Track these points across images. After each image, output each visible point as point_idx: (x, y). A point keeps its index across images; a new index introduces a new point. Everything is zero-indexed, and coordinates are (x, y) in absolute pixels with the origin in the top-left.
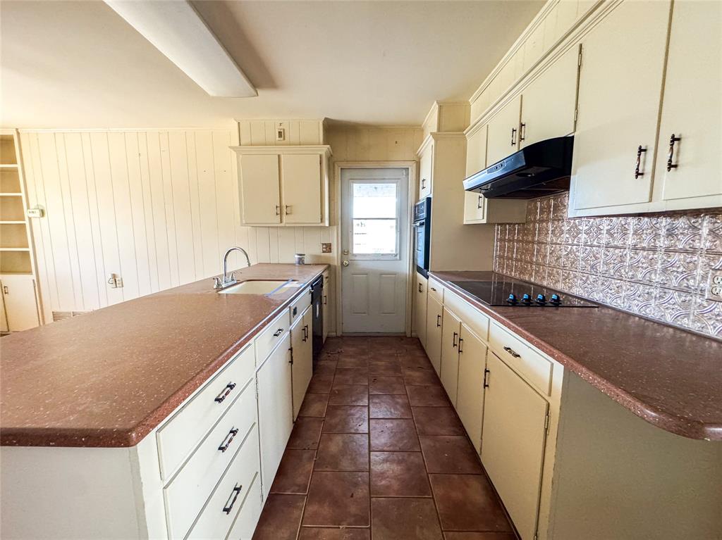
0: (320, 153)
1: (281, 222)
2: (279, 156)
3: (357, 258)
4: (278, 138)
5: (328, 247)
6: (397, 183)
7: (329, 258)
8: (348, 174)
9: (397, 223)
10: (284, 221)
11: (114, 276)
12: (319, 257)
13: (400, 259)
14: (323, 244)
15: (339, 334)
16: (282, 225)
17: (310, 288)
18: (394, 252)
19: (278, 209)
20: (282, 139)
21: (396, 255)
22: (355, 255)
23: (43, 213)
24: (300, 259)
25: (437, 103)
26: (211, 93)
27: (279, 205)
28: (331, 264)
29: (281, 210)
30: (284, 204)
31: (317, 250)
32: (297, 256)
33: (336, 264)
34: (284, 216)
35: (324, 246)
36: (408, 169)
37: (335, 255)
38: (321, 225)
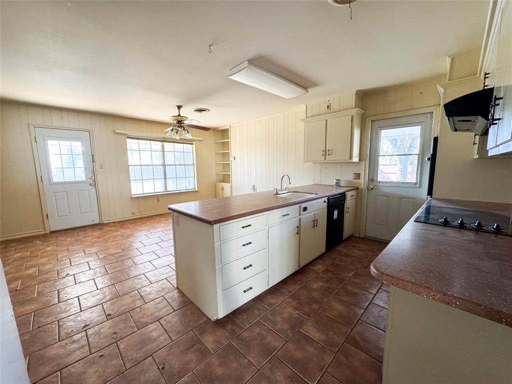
0: (352, 114)
1: (325, 160)
2: (326, 121)
3: (380, 184)
4: (326, 110)
5: (358, 176)
6: (421, 125)
7: (358, 183)
8: (377, 124)
9: (419, 158)
10: (327, 159)
11: (254, 186)
12: (351, 182)
13: (420, 187)
14: (354, 174)
15: (362, 236)
16: (326, 161)
17: (326, 199)
18: (415, 181)
19: (324, 152)
20: (329, 109)
21: (416, 184)
22: (379, 182)
23: (235, 158)
24: (337, 183)
25: (449, 57)
26: (287, 97)
27: (324, 150)
28: (359, 187)
29: (326, 153)
30: (327, 149)
31: (350, 177)
32: (335, 181)
33: (363, 187)
34: (327, 156)
35: (355, 175)
36: (433, 112)
37: (363, 182)
38: (350, 161)
